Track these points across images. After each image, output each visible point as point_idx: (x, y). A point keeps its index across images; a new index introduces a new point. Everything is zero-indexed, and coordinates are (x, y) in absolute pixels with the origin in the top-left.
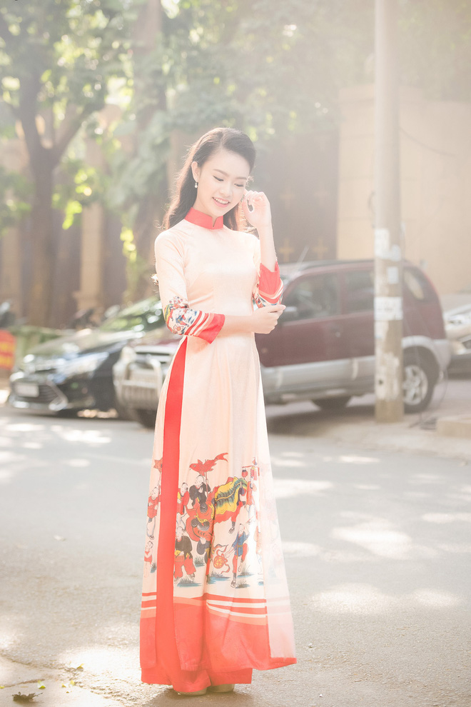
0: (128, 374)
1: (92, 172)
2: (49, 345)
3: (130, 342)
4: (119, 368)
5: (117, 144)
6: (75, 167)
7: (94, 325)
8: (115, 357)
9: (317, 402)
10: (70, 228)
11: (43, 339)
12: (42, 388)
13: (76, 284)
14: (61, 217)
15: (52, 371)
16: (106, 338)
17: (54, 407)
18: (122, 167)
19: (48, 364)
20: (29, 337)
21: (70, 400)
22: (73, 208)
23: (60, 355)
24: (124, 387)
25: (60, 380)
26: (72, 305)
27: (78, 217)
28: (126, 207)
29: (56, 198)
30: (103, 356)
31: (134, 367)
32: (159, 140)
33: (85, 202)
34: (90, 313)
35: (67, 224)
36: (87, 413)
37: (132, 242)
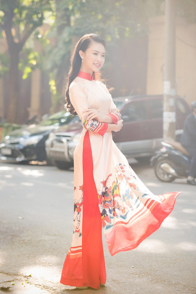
0: (52, 145)
1: (36, 54)
2: (17, 131)
3: (53, 131)
4: (48, 142)
5: (48, 42)
6: (29, 52)
7: (37, 123)
8: (46, 137)
9: (137, 159)
10: (26, 79)
11: (14, 129)
12: (13, 151)
13: (29, 105)
14: (22, 74)
15: (18, 143)
16: (42, 128)
17: (18, 159)
18: (50, 52)
19: (16, 140)
20: (7, 128)
21: (26, 156)
22: (28, 70)
23: (22, 136)
24: (50, 151)
25: (21, 147)
26: (27, 114)
27: (30, 75)
28: (51, 70)
29: (20, 65)
30: (40, 137)
31: (55, 142)
32: (67, 40)
33: (33, 68)
34: (35, 117)
35: (25, 77)
36: (33, 162)
37: (55, 86)
